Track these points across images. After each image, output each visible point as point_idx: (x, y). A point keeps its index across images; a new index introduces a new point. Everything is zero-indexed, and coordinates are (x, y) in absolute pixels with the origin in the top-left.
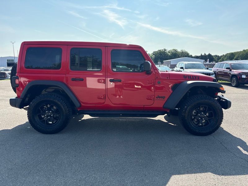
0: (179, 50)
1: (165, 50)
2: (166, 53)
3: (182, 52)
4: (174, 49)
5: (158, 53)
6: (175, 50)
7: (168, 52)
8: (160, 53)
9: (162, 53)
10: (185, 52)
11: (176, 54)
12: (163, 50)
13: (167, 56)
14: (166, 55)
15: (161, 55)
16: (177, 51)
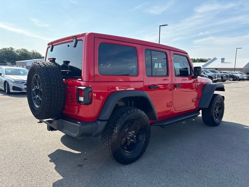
0: (30, 50)
1: (12, 49)
2: (13, 52)
3: (33, 52)
4: (23, 49)
5: (3, 52)
6: (25, 50)
7: (17, 51)
8: (5, 52)
9: (9, 52)
10: (37, 53)
11: (26, 54)
12: (8, 49)
13: (16, 56)
14: (14, 54)
15: (8, 54)
16: (27, 52)
